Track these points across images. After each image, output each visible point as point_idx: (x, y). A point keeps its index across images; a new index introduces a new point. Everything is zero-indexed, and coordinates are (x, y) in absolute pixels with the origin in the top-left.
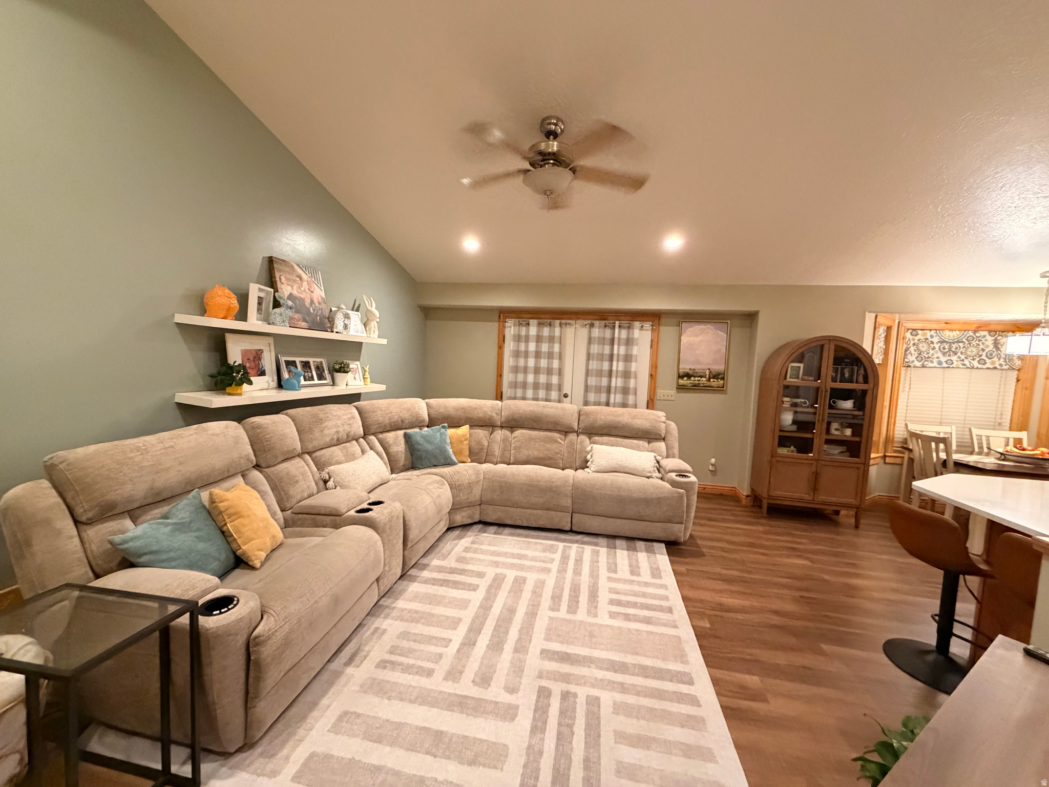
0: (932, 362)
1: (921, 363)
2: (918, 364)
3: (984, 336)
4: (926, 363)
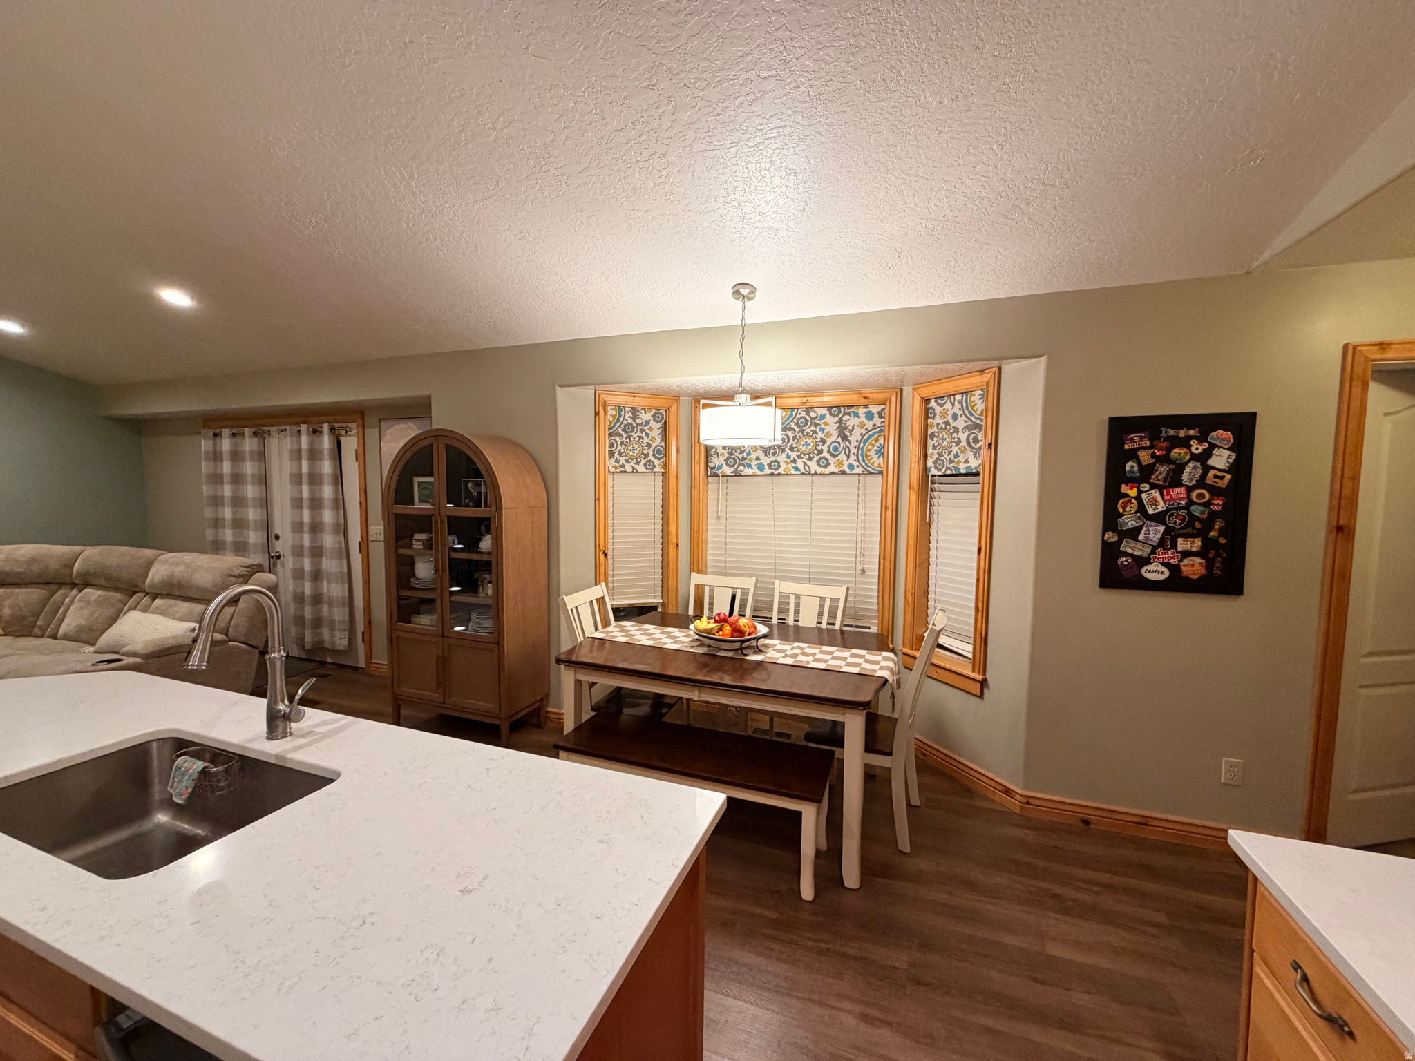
0: (750, 466)
1: (732, 469)
2: (728, 470)
3: (823, 417)
4: (741, 468)
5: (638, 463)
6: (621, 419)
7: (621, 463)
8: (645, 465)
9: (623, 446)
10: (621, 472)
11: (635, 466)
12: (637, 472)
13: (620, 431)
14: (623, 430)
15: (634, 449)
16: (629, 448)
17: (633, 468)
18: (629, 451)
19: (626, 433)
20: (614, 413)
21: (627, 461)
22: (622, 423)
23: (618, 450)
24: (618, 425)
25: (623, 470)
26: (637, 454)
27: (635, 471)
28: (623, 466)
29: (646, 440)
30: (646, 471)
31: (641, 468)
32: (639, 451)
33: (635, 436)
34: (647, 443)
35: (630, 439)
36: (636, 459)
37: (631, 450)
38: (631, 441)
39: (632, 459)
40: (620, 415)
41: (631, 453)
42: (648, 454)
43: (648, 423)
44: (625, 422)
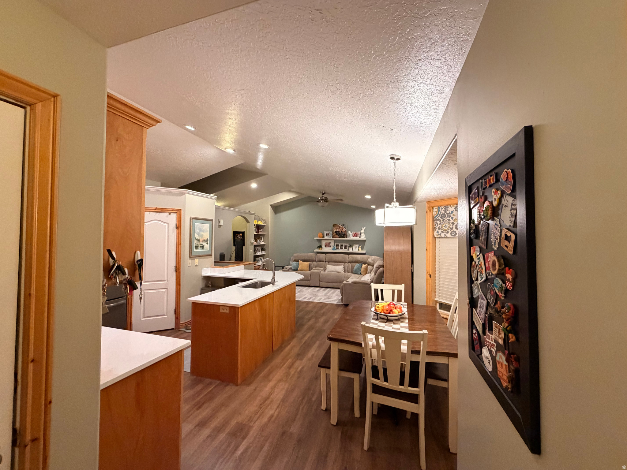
5: (448, 233)
6: (440, 212)
7: (439, 233)
8: (451, 233)
9: (441, 225)
10: (439, 237)
11: (446, 234)
12: (447, 237)
13: (440, 218)
14: (441, 217)
15: (446, 226)
16: (444, 226)
17: (445, 235)
18: (443, 227)
19: (442, 219)
20: (436, 210)
21: (442, 232)
22: (440, 214)
23: (438, 227)
24: (438, 215)
25: (440, 236)
26: (447, 228)
27: (446, 237)
28: (440, 234)
29: (452, 221)
30: (451, 236)
31: (449, 235)
32: (449, 227)
33: (446, 219)
34: (452, 222)
35: (444, 221)
36: (447, 230)
37: (444, 227)
38: (444, 222)
39: (445, 231)
40: (439, 211)
41: (445, 228)
42: (453, 227)
43: (452, 212)
44: (441, 214)
